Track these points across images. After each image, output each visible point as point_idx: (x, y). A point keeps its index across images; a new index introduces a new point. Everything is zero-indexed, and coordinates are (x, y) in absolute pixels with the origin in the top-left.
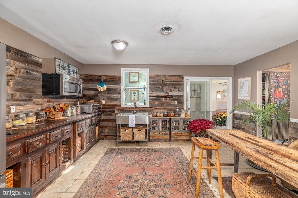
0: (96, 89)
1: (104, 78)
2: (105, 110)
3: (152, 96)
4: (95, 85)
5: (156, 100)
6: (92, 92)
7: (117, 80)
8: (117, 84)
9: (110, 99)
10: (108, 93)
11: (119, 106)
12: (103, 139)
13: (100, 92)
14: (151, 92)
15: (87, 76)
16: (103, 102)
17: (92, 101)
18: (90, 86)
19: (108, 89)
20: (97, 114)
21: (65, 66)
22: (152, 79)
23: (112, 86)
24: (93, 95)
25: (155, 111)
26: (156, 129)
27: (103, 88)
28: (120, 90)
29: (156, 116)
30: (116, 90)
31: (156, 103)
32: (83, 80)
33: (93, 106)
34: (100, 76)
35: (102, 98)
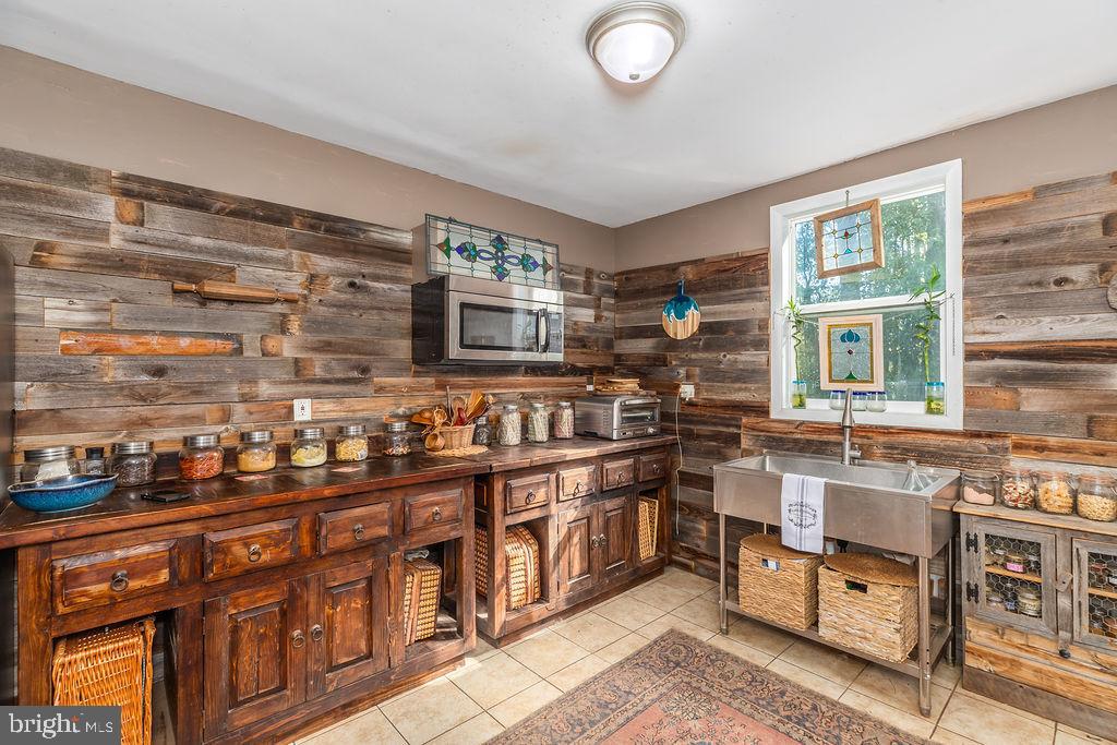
0: (658, 331)
1: (689, 273)
2: (696, 428)
3: (993, 355)
4: (653, 312)
5: (1033, 378)
6: (645, 346)
7: (746, 274)
8: (751, 297)
9: (713, 375)
10: (708, 347)
11: (762, 410)
12: (686, 567)
13: (674, 344)
14: (981, 323)
15: (627, 276)
16: (687, 391)
17: (631, 384)
18: (638, 318)
19: (705, 328)
20: (648, 442)
22: (987, 230)
23: (726, 311)
24: (647, 358)
25: (1018, 463)
26: (1029, 602)
27: (683, 325)
28: (764, 325)
29: (1035, 505)
30: (741, 327)
31: (1036, 401)
32: (616, 294)
34: (673, 268)
35: (682, 371)
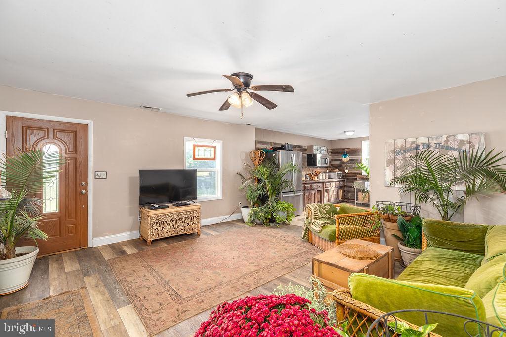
0: (341, 160)
1: (347, 150)
2: (348, 177)
4: (340, 157)
6: (338, 163)
7: (356, 151)
8: (359, 155)
9: (352, 168)
10: (351, 163)
11: (361, 174)
12: (347, 202)
13: (344, 163)
15: (334, 149)
16: (347, 171)
17: (337, 170)
18: (336, 157)
19: (350, 160)
20: (340, 180)
21: (318, 148)
23: (354, 157)
24: (338, 165)
27: (346, 159)
28: (361, 160)
30: (357, 160)
32: (331, 153)
33: (337, 174)
34: (344, 149)
35: (346, 167)
